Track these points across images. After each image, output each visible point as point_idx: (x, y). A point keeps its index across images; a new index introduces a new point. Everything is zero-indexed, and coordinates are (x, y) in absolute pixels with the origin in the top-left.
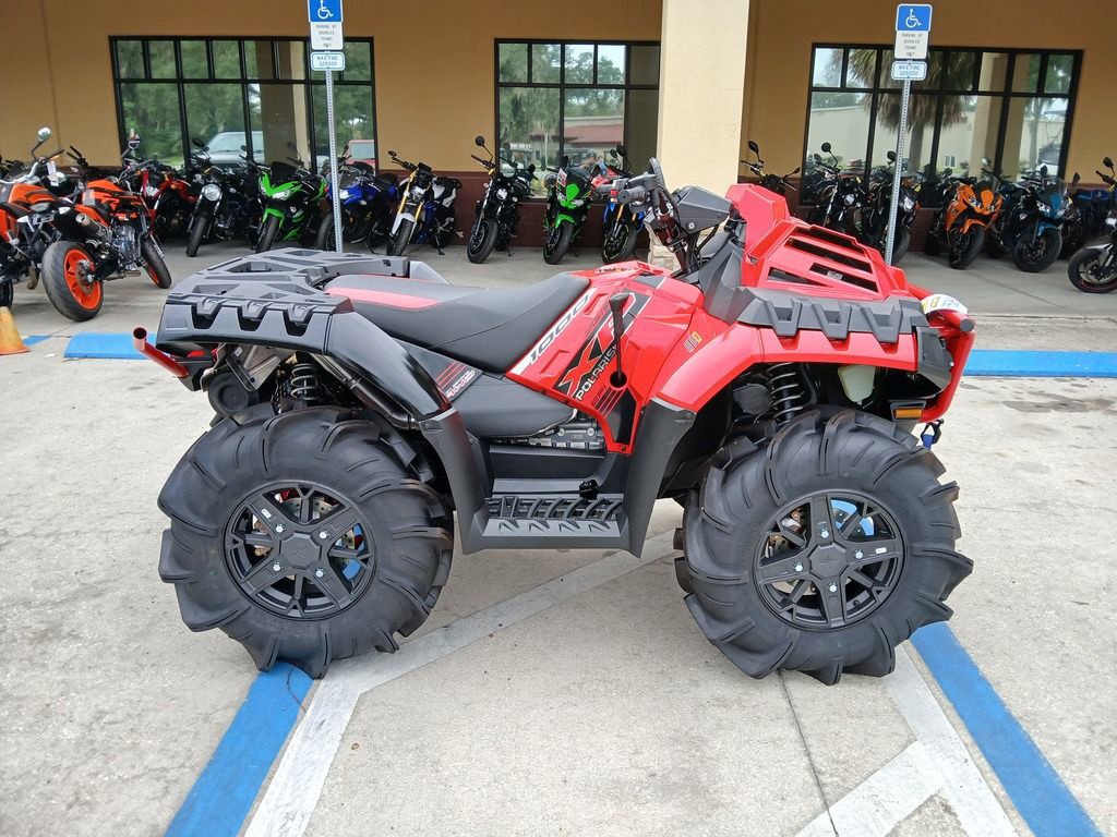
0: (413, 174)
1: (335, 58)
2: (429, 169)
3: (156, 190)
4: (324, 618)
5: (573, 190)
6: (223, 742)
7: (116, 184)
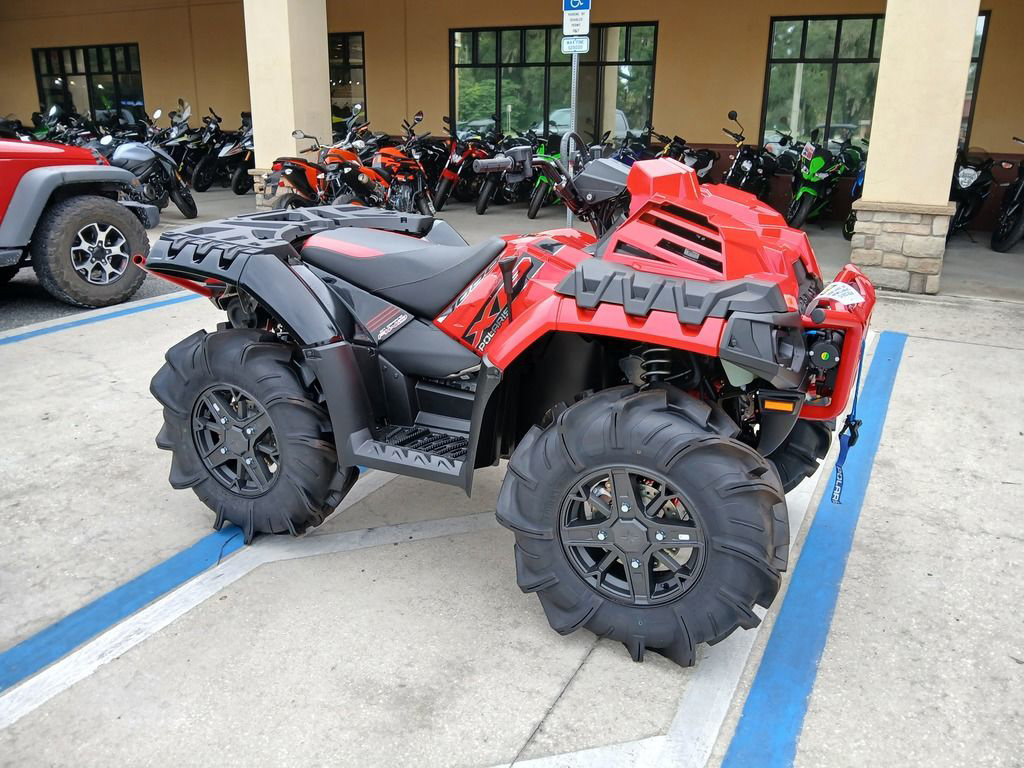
0: (667, 147)
1: (581, 42)
2: (682, 142)
3: (460, 158)
4: (253, 497)
5: (819, 162)
6: (150, 571)
7: (402, 152)
